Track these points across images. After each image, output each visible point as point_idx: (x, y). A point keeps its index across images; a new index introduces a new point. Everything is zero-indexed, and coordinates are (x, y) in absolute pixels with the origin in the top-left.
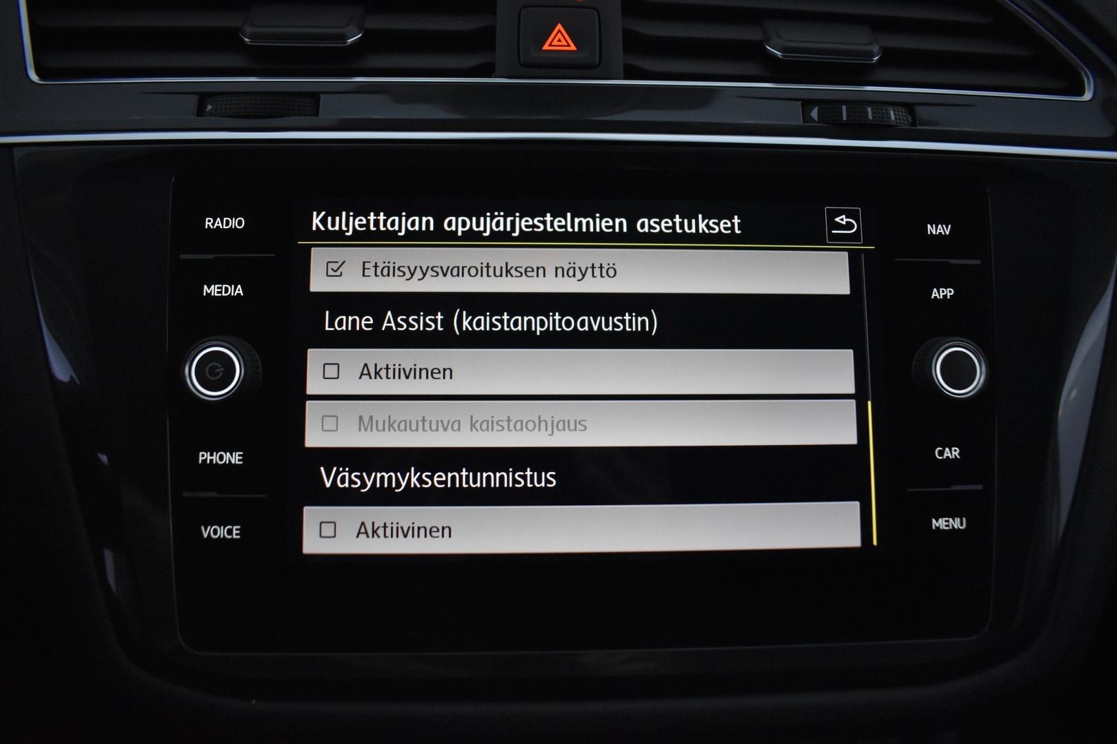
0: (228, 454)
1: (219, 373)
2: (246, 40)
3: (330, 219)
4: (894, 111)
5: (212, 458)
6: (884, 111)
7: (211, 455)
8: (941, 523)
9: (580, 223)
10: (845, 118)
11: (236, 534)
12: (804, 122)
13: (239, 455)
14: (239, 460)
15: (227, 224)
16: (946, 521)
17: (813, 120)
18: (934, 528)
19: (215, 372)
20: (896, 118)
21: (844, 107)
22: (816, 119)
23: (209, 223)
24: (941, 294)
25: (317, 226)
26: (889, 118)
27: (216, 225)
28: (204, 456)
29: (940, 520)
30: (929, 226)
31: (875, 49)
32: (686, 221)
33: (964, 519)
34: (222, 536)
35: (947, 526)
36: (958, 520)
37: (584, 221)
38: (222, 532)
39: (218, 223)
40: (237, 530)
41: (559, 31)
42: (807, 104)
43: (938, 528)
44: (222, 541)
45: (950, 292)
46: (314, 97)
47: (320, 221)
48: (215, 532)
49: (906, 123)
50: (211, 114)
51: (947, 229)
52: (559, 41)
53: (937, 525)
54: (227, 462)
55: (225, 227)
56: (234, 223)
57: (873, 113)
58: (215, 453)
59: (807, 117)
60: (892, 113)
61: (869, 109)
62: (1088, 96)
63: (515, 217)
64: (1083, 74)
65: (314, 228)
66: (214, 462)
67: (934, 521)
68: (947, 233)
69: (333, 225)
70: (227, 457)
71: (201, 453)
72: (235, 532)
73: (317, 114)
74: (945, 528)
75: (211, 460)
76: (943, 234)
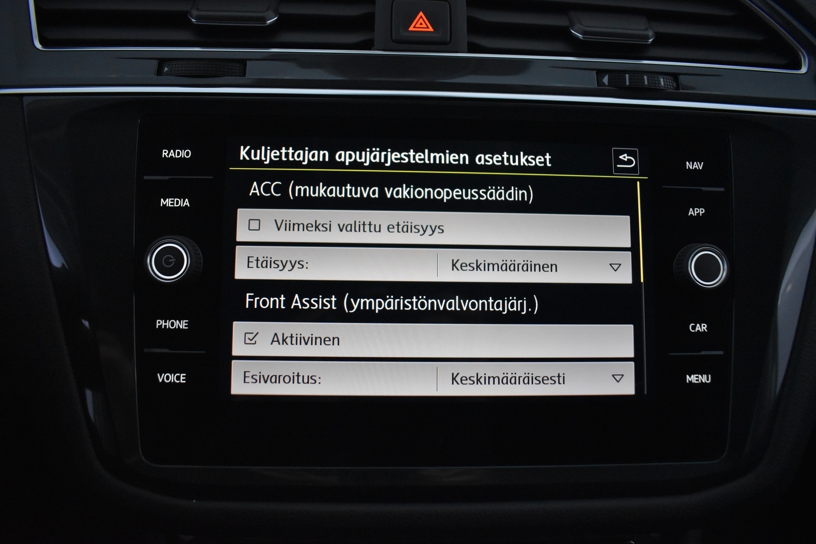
0: (177, 321)
1: (172, 262)
2: (193, 20)
3: (253, 151)
4: (663, 78)
5: (165, 324)
6: (656, 79)
7: (165, 322)
8: (693, 378)
9: (435, 157)
10: (627, 83)
11: (183, 380)
12: (598, 86)
13: (185, 323)
14: (185, 326)
15: (178, 155)
16: (697, 377)
17: (604, 84)
18: (688, 382)
19: (169, 262)
20: (664, 84)
21: (627, 76)
22: (607, 84)
23: (165, 153)
24: (696, 212)
25: (244, 157)
26: (660, 83)
27: (170, 155)
28: (160, 323)
29: (692, 376)
30: (687, 163)
31: (650, 33)
32: (511, 156)
33: (710, 376)
34: (172, 381)
35: (697, 380)
36: (705, 376)
37: (438, 156)
38: (172, 378)
39: (172, 154)
40: (183, 376)
41: (421, 17)
42: (600, 72)
43: (690, 382)
44: (172, 384)
45: (702, 211)
46: (242, 62)
47: (246, 153)
48: (168, 378)
49: (672, 87)
50: (167, 74)
51: (701, 165)
52: (421, 24)
53: (690, 380)
54: (177, 328)
55: (176, 157)
56: (183, 154)
57: (648, 80)
58: (168, 321)
59: (600, 83)
60: (662, 80)
61: (645, 77)
62: (804, 70)
63: (387, 152)
64: (801, 54)
65: (242, 158)
66: (168, 327)
67: (688, 376)
68: (701, 168)
69: (255, 156)
70: (177, 323)
71: (158, 321)
72: (182, 378)
73: (244, 74)
74: (695, 382)
75: (165, 326)
76: (698, 168)
